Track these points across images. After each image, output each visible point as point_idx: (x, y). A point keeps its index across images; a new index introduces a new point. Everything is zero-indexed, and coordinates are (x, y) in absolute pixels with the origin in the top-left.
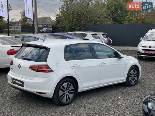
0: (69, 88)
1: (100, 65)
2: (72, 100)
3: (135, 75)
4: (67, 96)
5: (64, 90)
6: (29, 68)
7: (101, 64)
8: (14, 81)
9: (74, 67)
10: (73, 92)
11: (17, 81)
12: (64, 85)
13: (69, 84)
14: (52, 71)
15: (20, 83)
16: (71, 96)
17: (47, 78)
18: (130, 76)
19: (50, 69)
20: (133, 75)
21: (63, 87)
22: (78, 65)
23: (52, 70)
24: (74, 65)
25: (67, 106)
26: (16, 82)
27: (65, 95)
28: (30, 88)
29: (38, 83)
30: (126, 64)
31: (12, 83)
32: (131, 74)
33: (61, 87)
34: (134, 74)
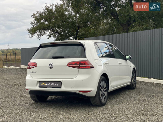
7: (119, 64)
8: (42, 85)
15: (55, 85)
17: (89, 74)
26: (47, 84)
29: (82, 81)
30: (130, 66)
31: (39, 87)
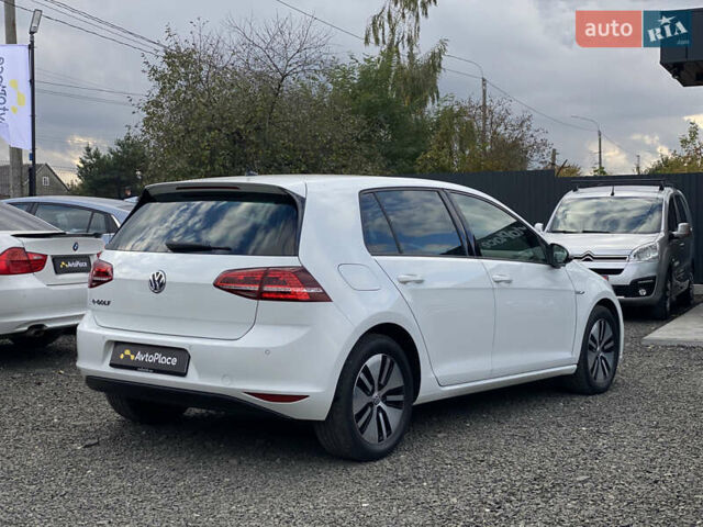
0: (386, 383)
1: (495, 285)
2: (398, 435)
3: (606, 343)
4: (381, 415)
5: (370, 388)
6: (215, 285)
9: (404, 286)
10: (400, 398)
11: (143, 353)
12: (369, 363)
13: (388, 360)
14: (324, 297)
16: (394, 416)
18: (591, 348)
19: (316, 285)
20: (600, 342)
21: (367, 372)
22: (418, 278)
23: (324, 292)
24: (404, 277)
25: (386, 462)
27: (372, 411)
28: (224, 376)
32: (593, 338)
33: (361, 375)
34: (605, 340)
